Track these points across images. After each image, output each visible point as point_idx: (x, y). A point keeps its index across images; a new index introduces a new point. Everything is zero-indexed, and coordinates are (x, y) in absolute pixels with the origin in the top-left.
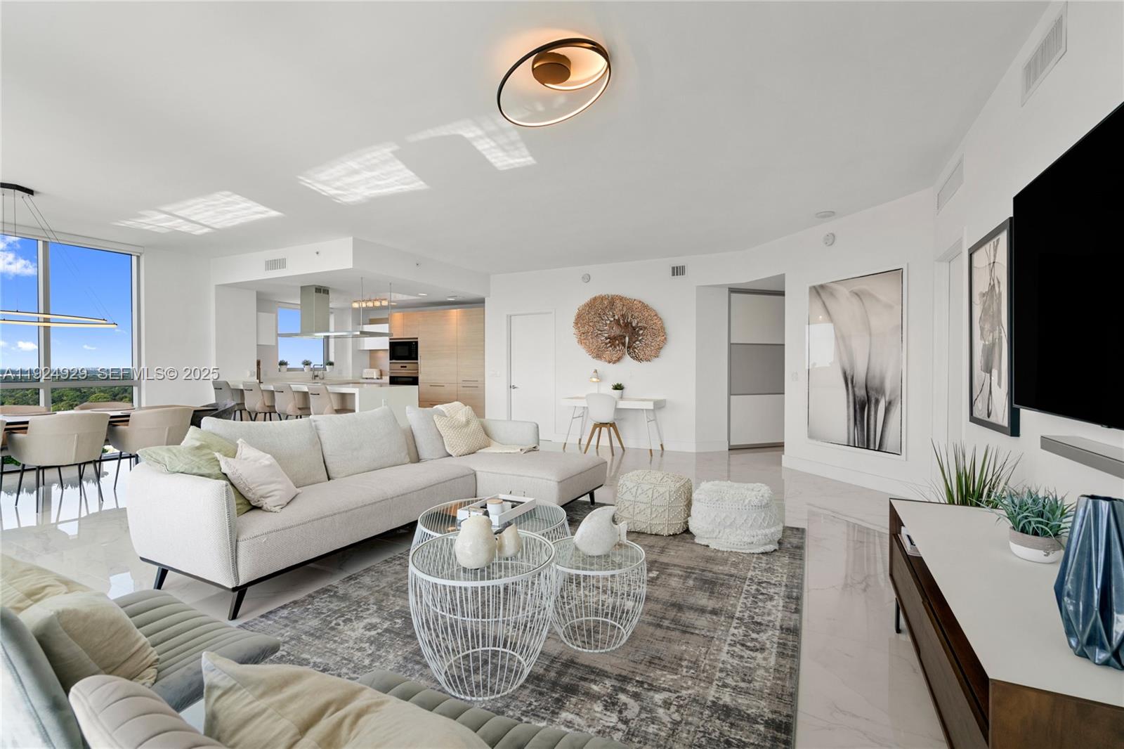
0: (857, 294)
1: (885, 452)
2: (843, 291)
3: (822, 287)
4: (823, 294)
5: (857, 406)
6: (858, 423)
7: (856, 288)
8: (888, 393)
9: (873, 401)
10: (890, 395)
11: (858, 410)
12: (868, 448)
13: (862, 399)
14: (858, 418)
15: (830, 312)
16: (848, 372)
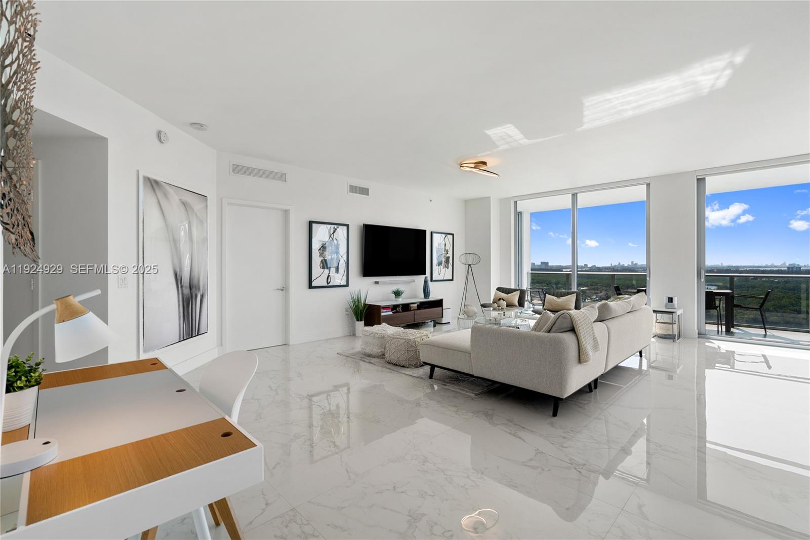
0: (184, 204)
1: (201, 334)
2: (175, 197)
3: (156, 182)
4: (157, 191)
5: (185, 303)
6: (186, 318)
7: (184, 198)
8: (201, 289)
9: (194, 297)
10: (202, 290)
11: (185, 306)
12: (192, 337)
13: (188, 296)
14: (186, 314)
15: (165, 213)
16: (178, 274)
